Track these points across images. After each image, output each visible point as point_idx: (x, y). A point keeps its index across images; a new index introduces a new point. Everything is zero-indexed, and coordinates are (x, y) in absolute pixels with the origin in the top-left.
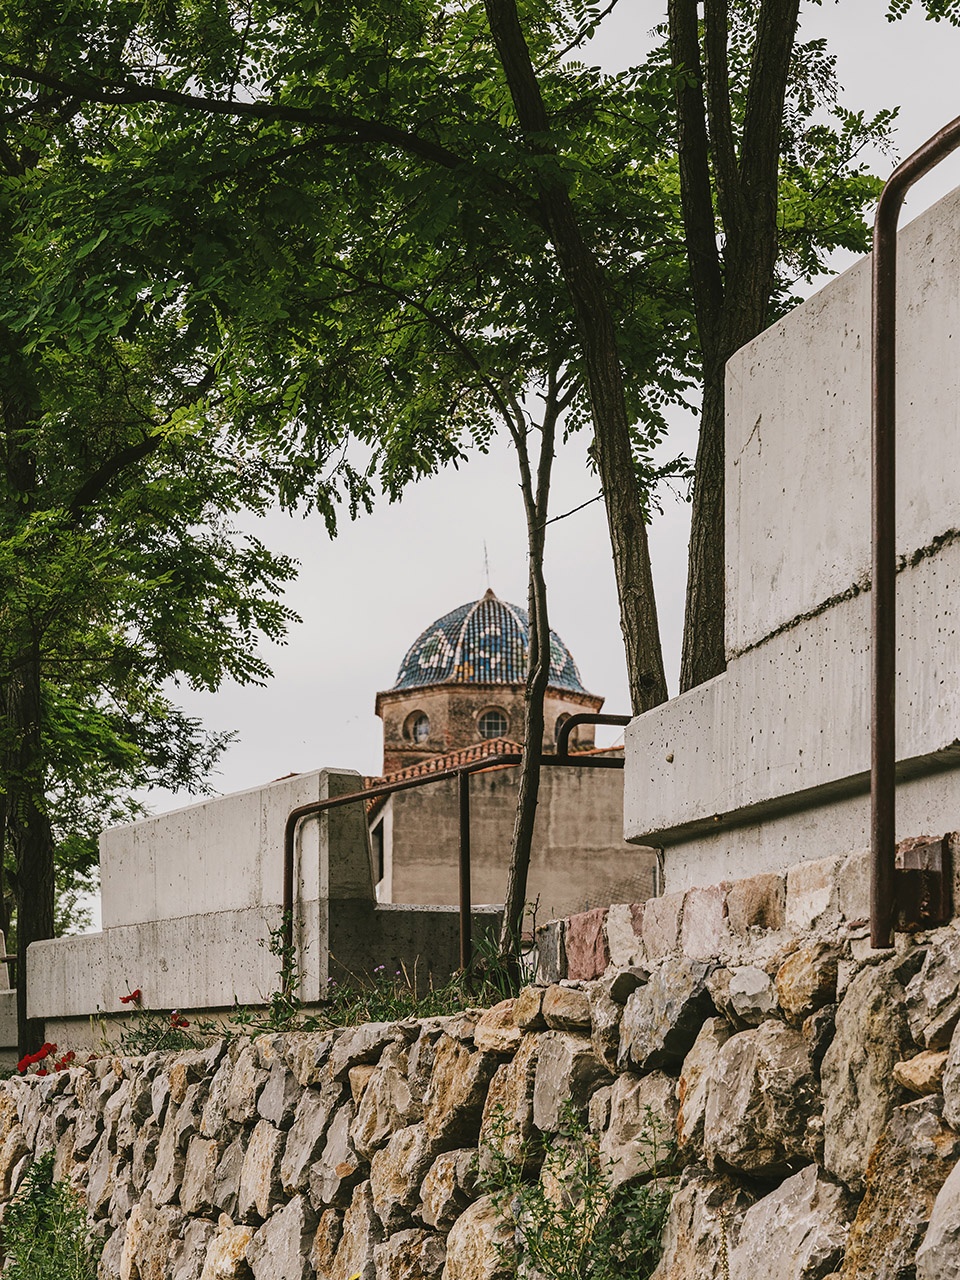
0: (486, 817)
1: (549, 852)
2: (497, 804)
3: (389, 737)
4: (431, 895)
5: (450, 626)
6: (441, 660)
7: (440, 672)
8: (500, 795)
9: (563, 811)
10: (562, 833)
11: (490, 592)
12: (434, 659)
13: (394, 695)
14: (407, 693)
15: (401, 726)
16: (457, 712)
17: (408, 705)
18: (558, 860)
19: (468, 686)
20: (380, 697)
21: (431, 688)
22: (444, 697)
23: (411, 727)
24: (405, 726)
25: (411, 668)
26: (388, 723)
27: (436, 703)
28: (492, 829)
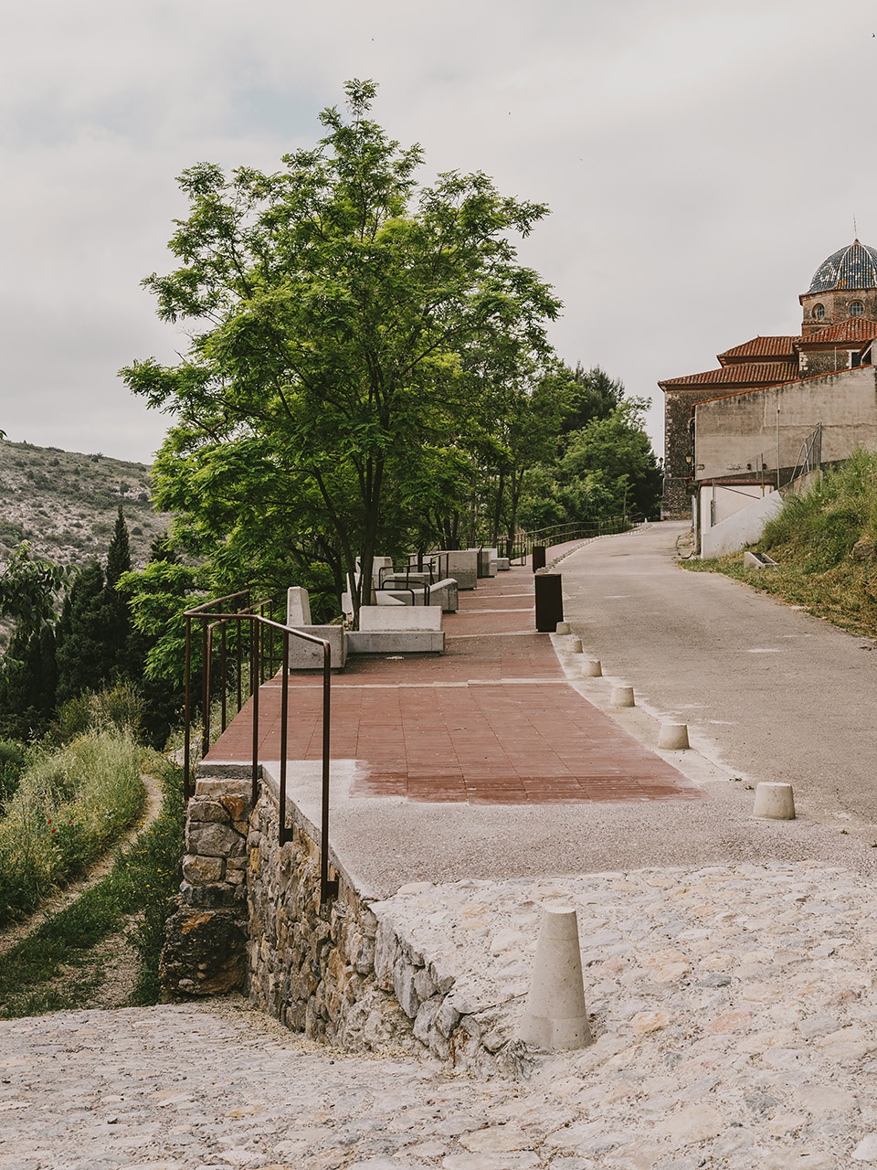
0: (736, 415)
1: (764, 428)
2: (741, 409)
3: (806, 317)
4: (713, 449)
5: (835, 260)
6: (830, 278)
7: (830, 283)
8: (742, 405)
9: (770, 411)
10: (770, 419)
11: (857, 240)
12: (827, 277)
13: (807, 296)
14: (814, 295)
15: (811, 312)
16: (838, 304)
17: (815, 301)
18: (768, 432)
19: (843, 290)
20: (801, 297)
21: (825, 292)
22: (831, 297)
23: (816, 312)
24: (813, 311)
25: (816, 281)
26: (805, 310)
27: (827, 300)
28: (739, 419)
